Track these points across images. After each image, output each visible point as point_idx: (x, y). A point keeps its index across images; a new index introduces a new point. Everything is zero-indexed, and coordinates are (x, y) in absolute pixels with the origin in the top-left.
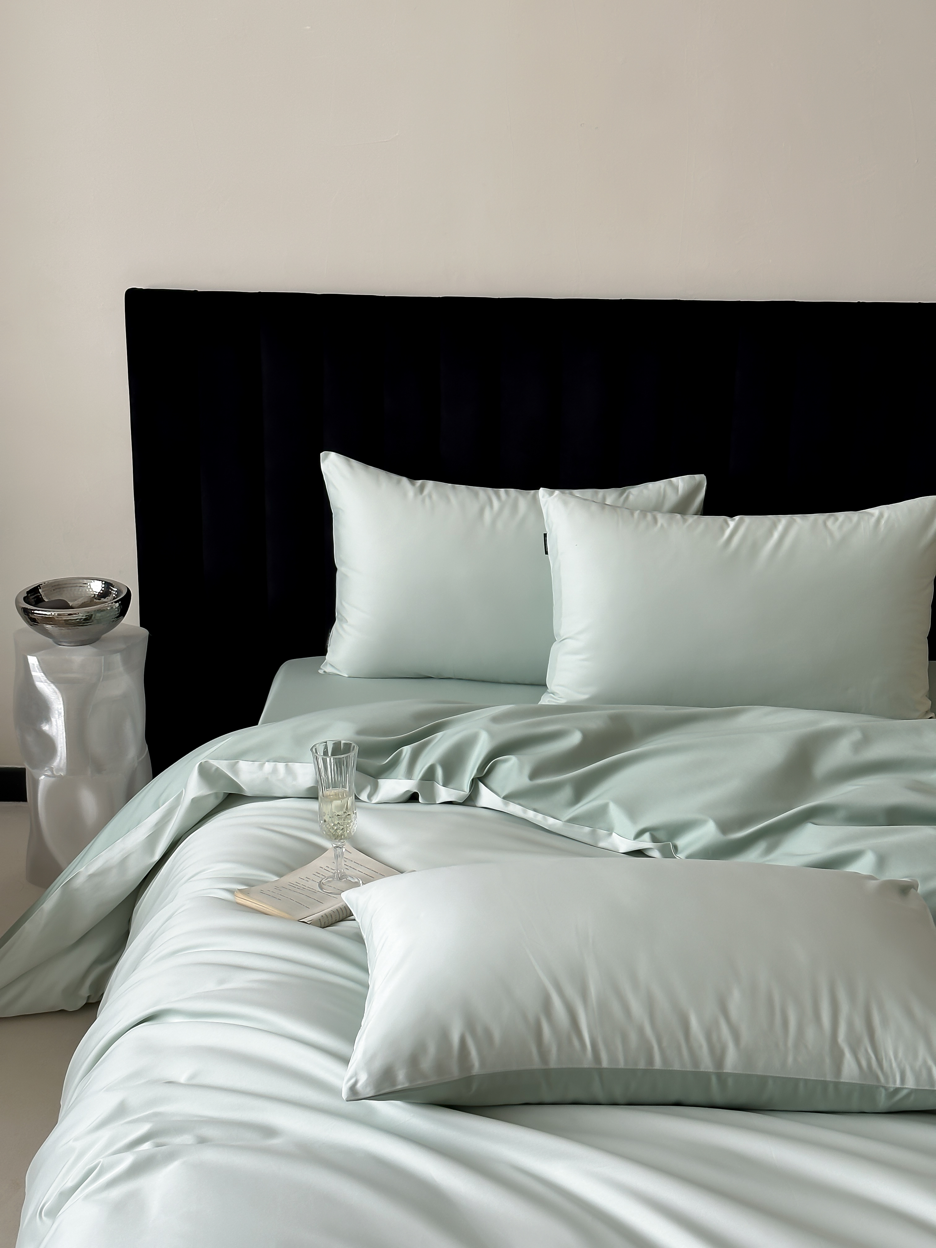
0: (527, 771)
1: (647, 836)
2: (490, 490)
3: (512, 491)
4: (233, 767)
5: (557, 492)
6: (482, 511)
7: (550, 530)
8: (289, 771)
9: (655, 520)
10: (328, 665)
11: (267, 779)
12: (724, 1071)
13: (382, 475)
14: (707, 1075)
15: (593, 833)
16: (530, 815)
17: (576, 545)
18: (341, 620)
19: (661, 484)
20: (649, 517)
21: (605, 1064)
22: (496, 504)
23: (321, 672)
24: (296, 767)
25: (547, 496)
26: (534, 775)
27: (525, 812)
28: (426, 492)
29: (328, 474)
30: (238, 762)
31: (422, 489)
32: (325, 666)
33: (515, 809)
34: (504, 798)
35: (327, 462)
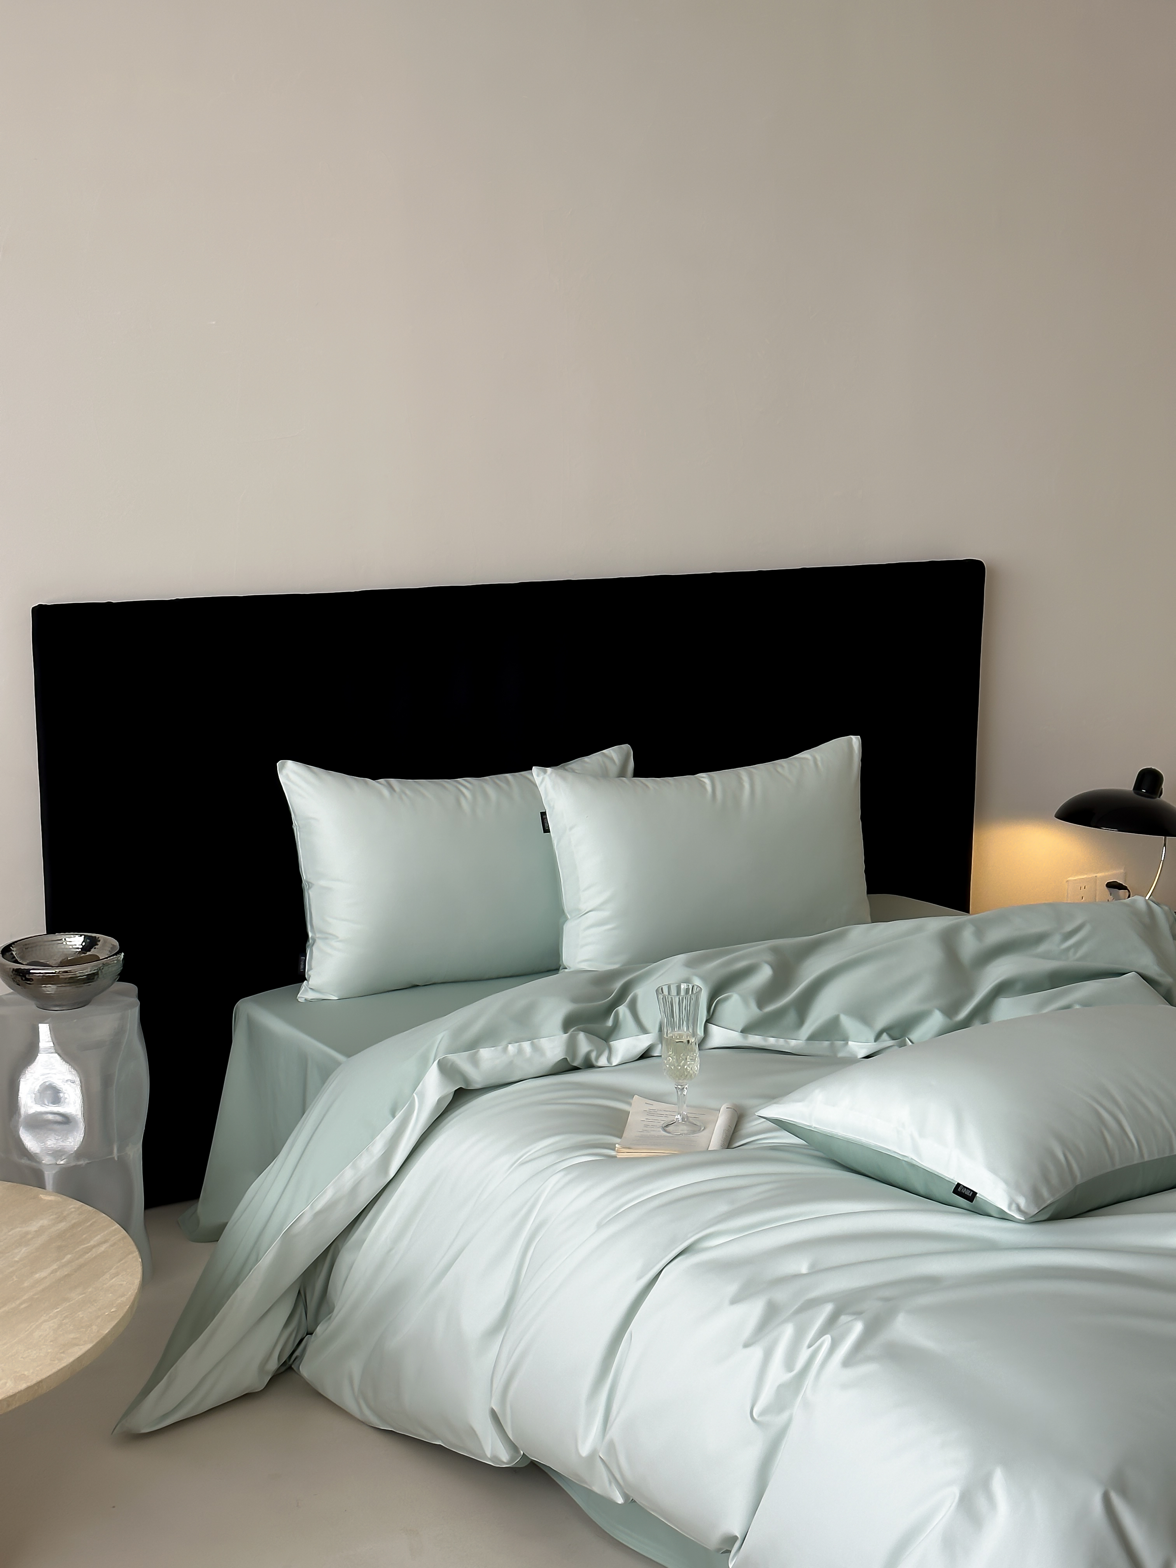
0: (752, 1001)
1: (885, 1036)
5: (549, 770)
6: (458, 800)
7: (549, 807)
8: (535, 1048)
10: (309, 992)
11: (508, 1063)
15: (832, 1045)
16: (772, 1042)
18: (325, 938)
23: (297, 1001)
24: (543, 1042)
26: (761, 1004)
27: (766, 1041)
28: (396, 789)
29: (289, 783)
31: (391, 787)
32: (306, 993)
33: (755, 1040)
34: (742, 1032)
35: (285, 772)
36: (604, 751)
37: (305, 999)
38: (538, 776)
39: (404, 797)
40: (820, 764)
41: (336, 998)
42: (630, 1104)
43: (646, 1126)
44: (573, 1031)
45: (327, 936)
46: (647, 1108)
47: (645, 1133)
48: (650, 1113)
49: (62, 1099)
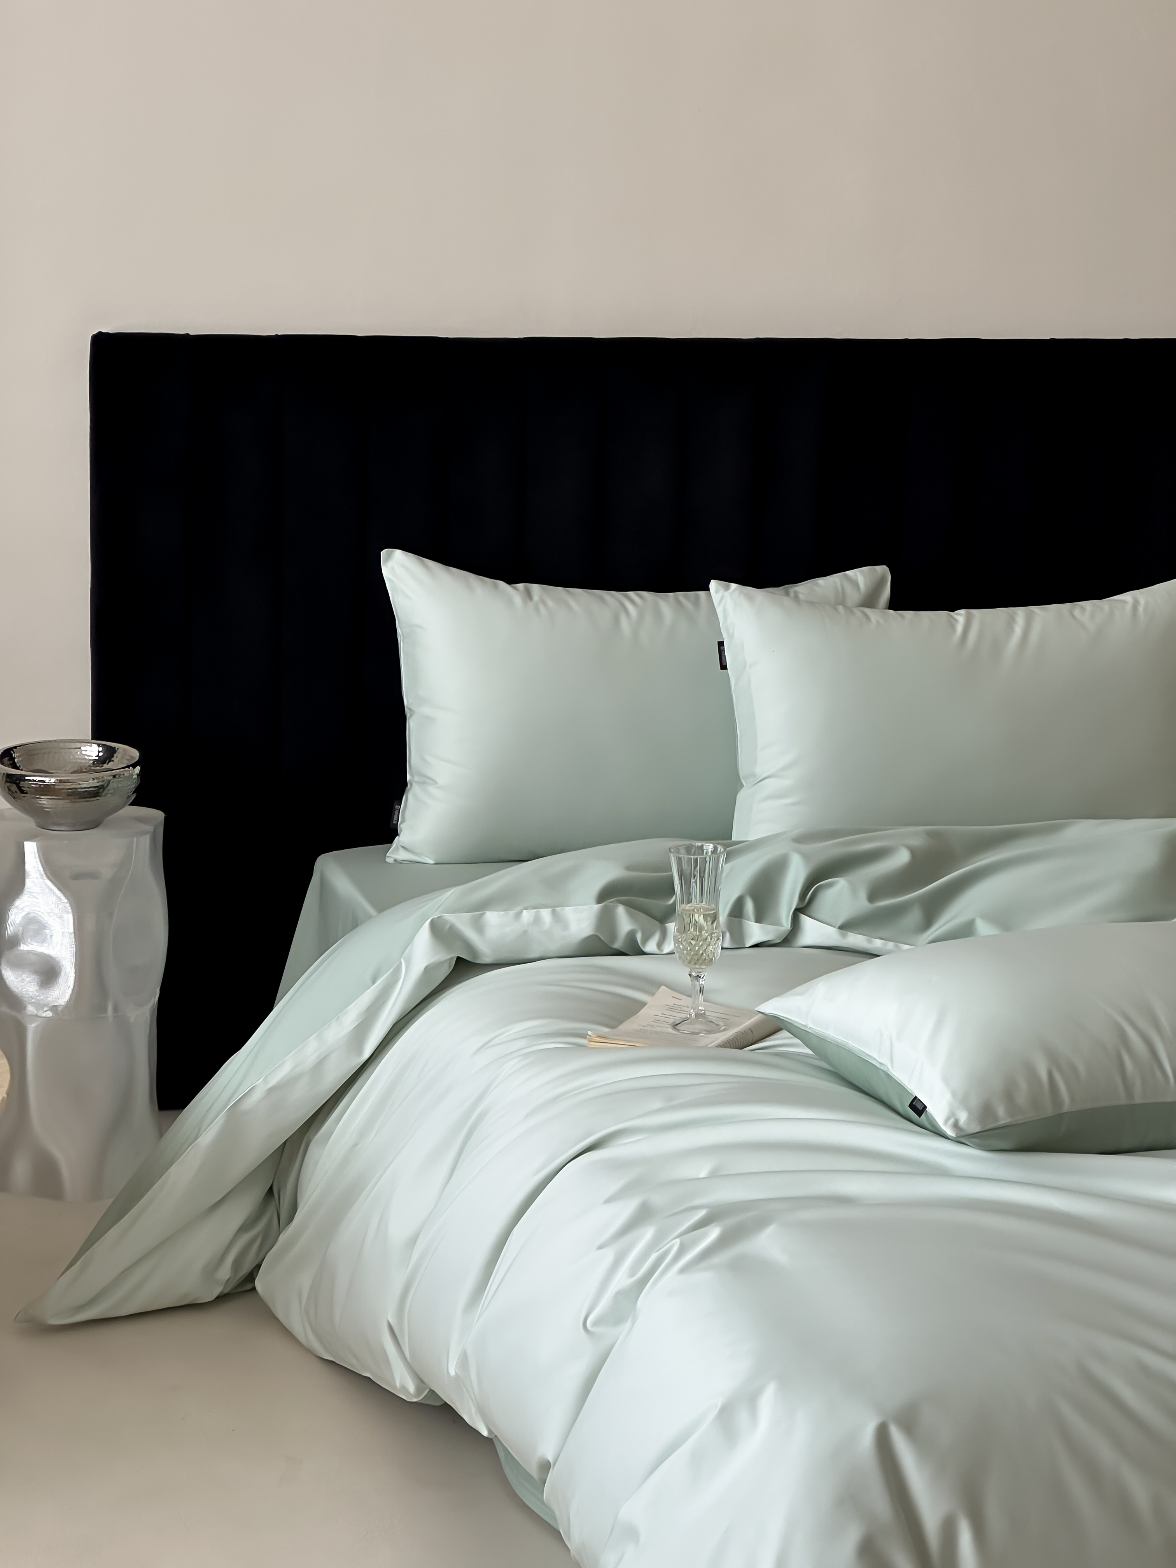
0: (863, 892)
4: (475, 923)
5: (733, 586)
8: (557, 918)
10: (399, 852)
11: (523, 933)
16: (877, 944)
17: (773, 652)
18: (422, 782)
19: (835, 579)
22: (631, 609)
23: (387, 861)
25: (722, 591)
26: (873, 896)
29: (394, 579)
30: (482, 913)
31: (528, 593)
32: (396, 852)
33: (856, 940)
34: (841, 928)
35: (390, 564)
36: (849, 573)
37: (395, 860)
38: (717, 592)
39: (542, 608)
40: (1141, 609)
41: (432, 862)
42: (652, 994)
43: (656, 1021)
44: (610, 902)
45: (426, 780)
46: (671, 1002)
47: (649, 1028)
48: (671, 1008)
49: (48, 937)
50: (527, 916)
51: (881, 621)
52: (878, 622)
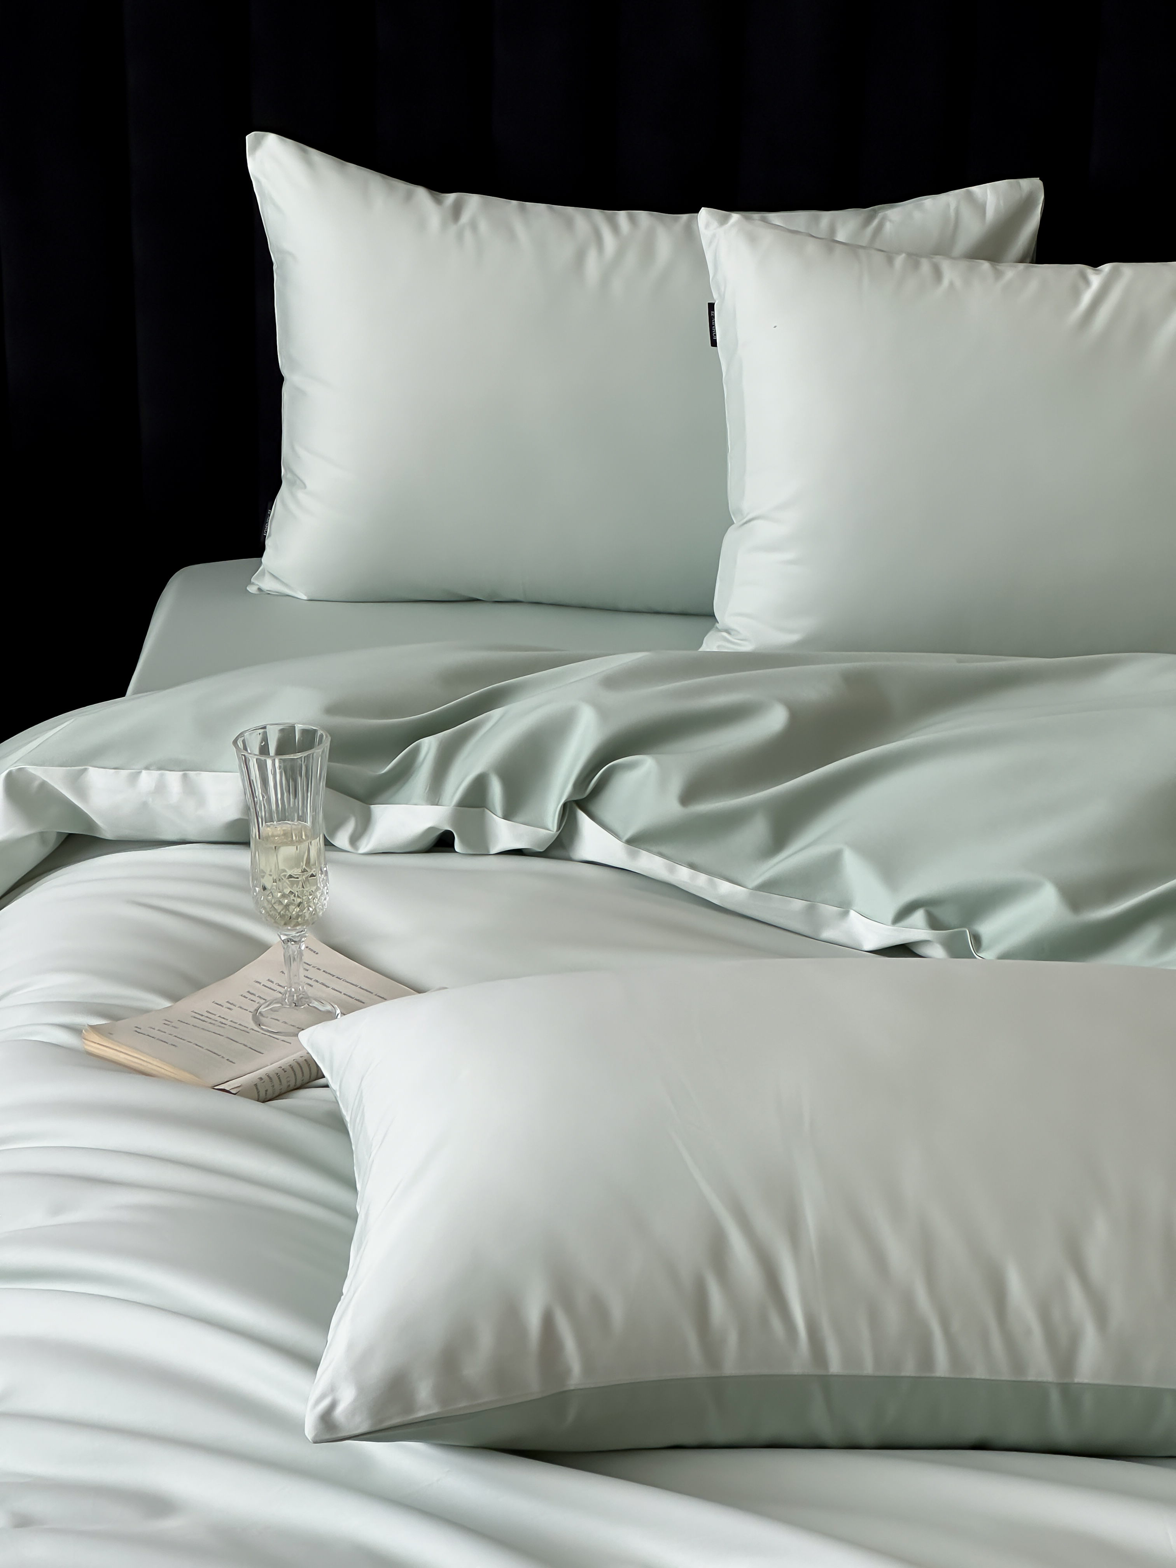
0: (675, 786)
1: (919, 917)
2: (597, 214)
3: (643, 216)
4: (77, 782)
5: (735, 217)
6: (580, 258)
7: (722, 297)
8: (189, 788)
9: (938, 274)
10: (267, 578)
11: (145, 804)
12: (1076, 1380)
13: (374, 181)
14: (1040, 1388)
15: (811, 910)
16: (683, 876)
17: (775, 327)
18: (292, 484)
19: (951, 199)
20: (926, 266)
21: (835, 1366)
22: (609, 241)
23: (252, 589)
24: (205, 780)
25: (715, 224)
26: (690, 795)
27: (672, 871)
28: (465, 218)
29: (263, 180)
30: (85, 769)
31: (457, 211)
32: (265, 577)
33: (648, 862)
34: (631, 842)
35: (259, 153)
36: (976, 189)
37: (260, 589)
38: (707, 226)
41: (305, 598)
45: (298, 483)
47: (224, 1010)
50: (147, 779)
51: (958, 283)
52: (951, 284)
